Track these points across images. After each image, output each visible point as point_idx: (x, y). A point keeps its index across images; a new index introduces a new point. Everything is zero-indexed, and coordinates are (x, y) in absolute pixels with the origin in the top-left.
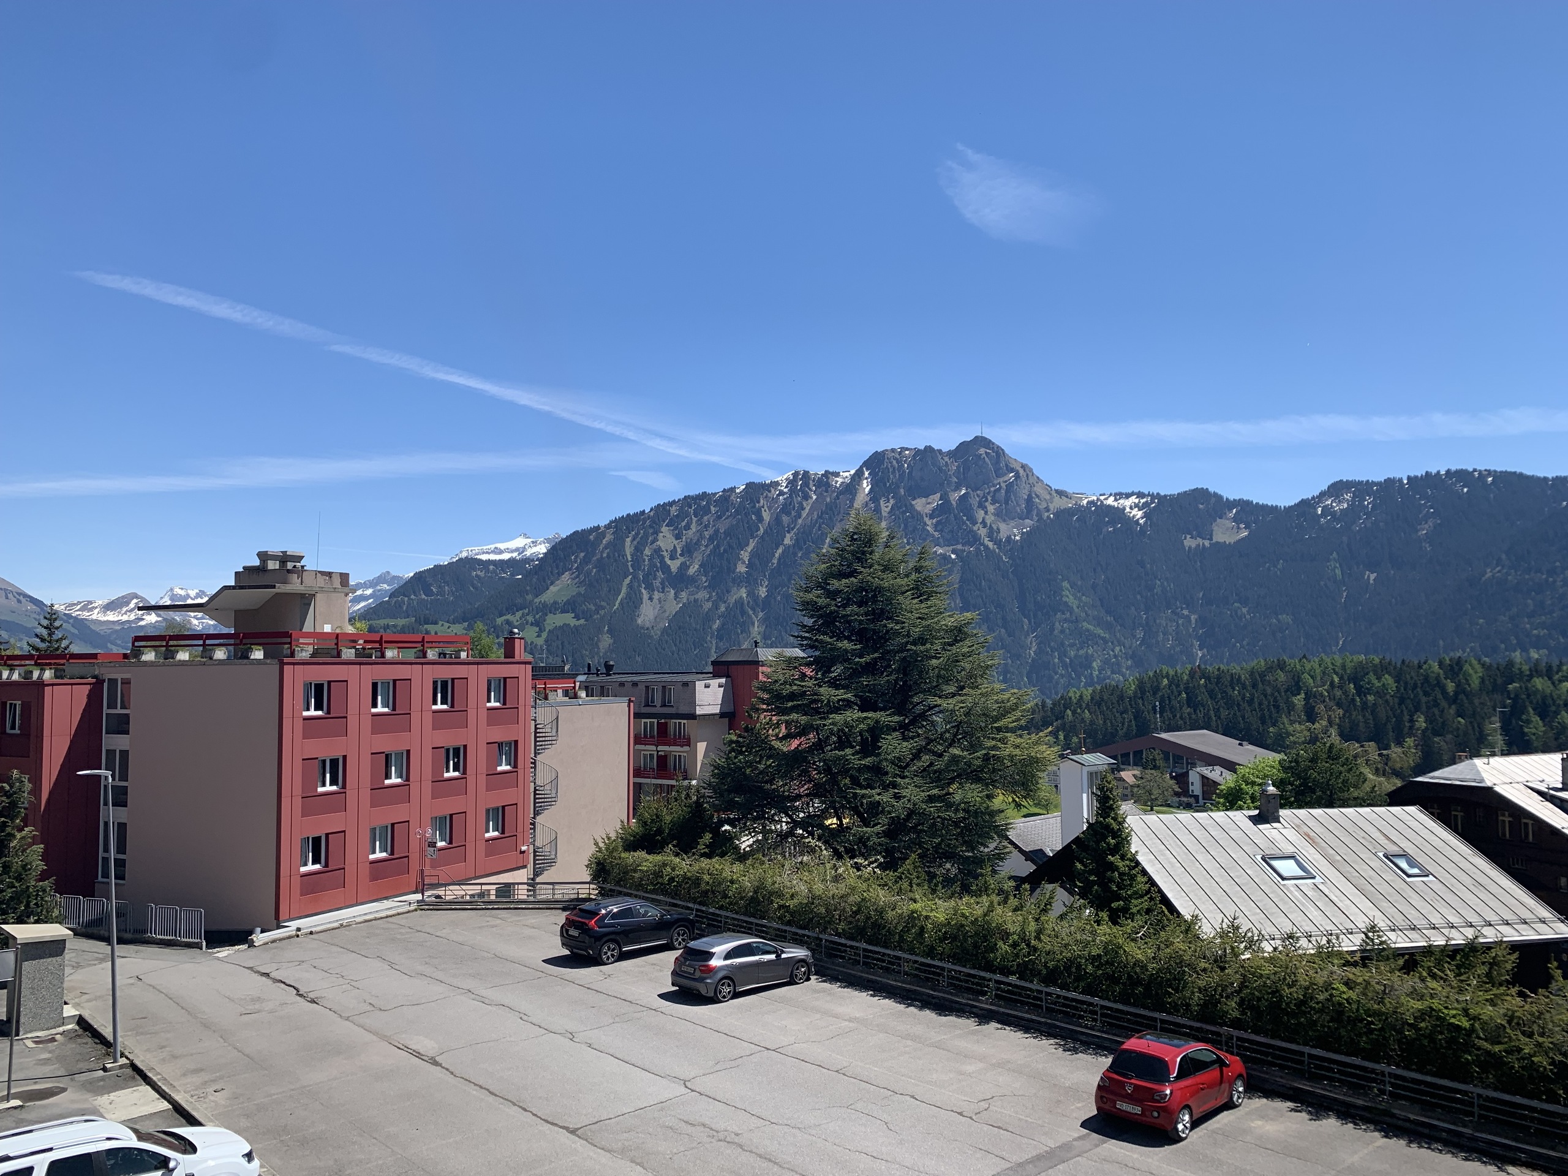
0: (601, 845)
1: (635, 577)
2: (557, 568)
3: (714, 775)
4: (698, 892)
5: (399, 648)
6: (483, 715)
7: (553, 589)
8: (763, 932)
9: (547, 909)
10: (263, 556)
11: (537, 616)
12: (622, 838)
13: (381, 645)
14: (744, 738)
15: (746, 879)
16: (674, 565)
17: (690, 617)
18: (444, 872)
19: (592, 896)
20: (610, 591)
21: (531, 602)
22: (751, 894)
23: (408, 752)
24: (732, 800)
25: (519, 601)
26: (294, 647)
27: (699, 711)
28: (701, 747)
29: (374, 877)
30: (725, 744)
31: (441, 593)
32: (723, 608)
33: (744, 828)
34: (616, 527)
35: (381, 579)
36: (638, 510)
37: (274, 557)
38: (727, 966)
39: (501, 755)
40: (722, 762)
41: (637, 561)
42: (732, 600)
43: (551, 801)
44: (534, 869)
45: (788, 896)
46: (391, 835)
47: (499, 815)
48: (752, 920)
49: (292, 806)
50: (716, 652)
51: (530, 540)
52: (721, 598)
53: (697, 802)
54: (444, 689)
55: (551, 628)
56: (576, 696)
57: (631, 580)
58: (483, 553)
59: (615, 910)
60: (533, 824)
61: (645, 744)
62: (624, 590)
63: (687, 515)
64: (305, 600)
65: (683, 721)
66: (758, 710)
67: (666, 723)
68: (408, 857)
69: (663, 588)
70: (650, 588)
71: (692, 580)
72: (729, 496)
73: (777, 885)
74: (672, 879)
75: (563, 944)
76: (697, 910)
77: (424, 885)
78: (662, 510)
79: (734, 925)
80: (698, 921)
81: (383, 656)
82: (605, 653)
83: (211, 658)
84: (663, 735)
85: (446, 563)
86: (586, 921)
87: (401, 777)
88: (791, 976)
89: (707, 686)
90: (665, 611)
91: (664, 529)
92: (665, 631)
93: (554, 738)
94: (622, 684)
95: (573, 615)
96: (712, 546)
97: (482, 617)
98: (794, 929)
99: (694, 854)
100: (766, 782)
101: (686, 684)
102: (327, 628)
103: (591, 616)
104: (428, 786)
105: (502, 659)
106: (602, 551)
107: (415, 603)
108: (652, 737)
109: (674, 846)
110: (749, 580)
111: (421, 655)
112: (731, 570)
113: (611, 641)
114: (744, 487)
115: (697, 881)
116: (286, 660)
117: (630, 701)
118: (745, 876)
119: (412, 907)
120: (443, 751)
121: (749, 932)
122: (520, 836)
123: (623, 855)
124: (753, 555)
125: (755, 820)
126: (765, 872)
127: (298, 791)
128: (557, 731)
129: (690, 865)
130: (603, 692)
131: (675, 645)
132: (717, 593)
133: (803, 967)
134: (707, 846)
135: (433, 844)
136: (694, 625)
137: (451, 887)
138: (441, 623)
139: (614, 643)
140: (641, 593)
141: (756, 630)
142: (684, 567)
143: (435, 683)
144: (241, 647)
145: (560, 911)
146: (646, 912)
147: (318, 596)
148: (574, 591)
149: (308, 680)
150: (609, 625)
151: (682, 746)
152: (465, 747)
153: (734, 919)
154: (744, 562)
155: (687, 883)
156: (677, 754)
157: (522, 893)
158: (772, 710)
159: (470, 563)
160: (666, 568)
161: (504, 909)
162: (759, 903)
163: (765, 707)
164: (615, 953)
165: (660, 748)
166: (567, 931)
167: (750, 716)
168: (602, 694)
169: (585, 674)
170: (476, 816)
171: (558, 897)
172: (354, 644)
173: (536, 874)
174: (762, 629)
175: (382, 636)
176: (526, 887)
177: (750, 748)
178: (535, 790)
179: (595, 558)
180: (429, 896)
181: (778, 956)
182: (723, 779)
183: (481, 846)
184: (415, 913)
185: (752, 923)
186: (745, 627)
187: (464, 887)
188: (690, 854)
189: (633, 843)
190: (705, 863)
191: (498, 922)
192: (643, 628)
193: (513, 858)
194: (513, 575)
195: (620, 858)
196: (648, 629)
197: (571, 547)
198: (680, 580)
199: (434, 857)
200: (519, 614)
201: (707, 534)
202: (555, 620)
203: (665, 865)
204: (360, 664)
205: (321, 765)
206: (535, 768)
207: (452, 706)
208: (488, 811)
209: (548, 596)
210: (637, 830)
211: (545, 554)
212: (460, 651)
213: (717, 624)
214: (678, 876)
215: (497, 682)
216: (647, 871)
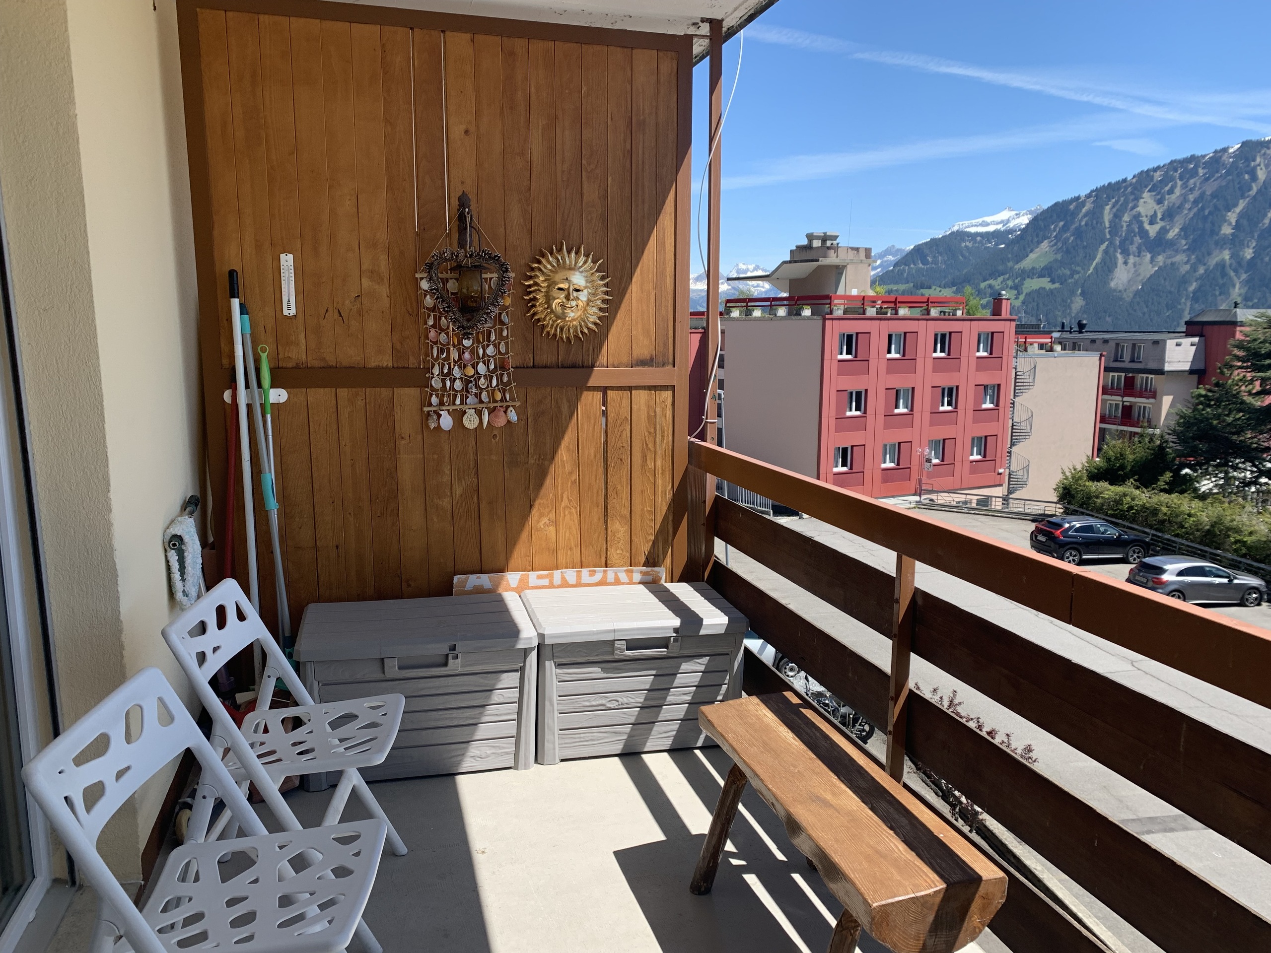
0: (1068, 474)
1: (1111, 243)
2: (1037, 236)
3: (1179, 424)
4: (1155, 520)
5: (910, 307)
6: (973, 362)
7: (1032, 256)
8: (1217, 560)
9: (1019, 519)
10: (810, 237)
11: (1017, 281)
12: (1087, 470)
13: (896, 304)
14: (1214, 392)
15: (1204, 514)
16: (1153, 231)
17: (1165, 279)
18: (937, 482)
19: (1057, 514)
20: (1085, 257)
21: (1011, 268)
22: (1208, 527)
23: (913, 389)
24: (1196, 447)
25: (1001, 268)
26: (832, 307)
27: (1167, 367)
28: (1167, 401)
29: (885, 480)
30: (1193, 397)
31: (935, 262)
32: (1201, 270)
33: (1206, 473)
34: (1096, 196)
35: (888, 252)
36: (1120, 178)
37: (817, 238)
38: (1179, 582)
39: (986, 395)
40: (1188, 412)
41: (1115, 228)
42: (1213, 261)
43: (1026, 436)
44: (1009, 488)
45: (1246, 533)
46: (898, 450)
47: (983, 443)
48: (1206, 549)
49: (829, 423)
50: (1189, 314)
51: (1014, 213)
52: (1200, 261)
53: (1160, 446)
54: (943, 340)
55: (1028, 291)
56: (1051, 350)
57: (1107, 247)
58: (972, 226)
59: (1078, 526)
60: (1010, 453)
61: (1112, 395)
62: (1099, 256)
63: (1172, 179)
64: (838, 270)
65: (1150, 376)
66: (1232, 366)
67: (1133, 378)
68: (910, 468)
69: (1139, 253)
70: (1126, 253)
71: (1172, 244)
72: (1221, 157)
73: (1235, 523)
74: (1131, 508)
75: (1032, 546)
76: (1153, 535)
77: (921, 490)
78: (1144, 179)
79: (1187, 551)
80: (1153, 544)
81: (896, 313)
82: (1078, 313)
83: (776, 315)
84: (1129, 388)
85: (940, 236)
86: (1053, 531)
87: (907, 408)
88: (1242, 599)
89: (1178, 345)
90: (1139, 275)
91: (1146, 195)
92: (1137, 293)
93: (1031, 384)
94: (1093, 341)
95: (1049, 279)
96: (1196, 209)
97: (969, 282)
98: (1249, 562)
99: (1153, 489)
100: (1234, 434)
101: (1156, 342)
102: (854, 292)
103: (1066, 280)
104: (927, 416)
105: (989, 316)
106: (1081, 220)
107: (914, 271)
108: (1120, 389)
109: (1135, 480)
110: (1235, 242)
111: (926, 312)
112: (1214, 232)
113: (1083, 303)
114: (1239, 146)
115: (1155, 512)
116: (827, 316)
117: (1101, 355)
118: (1203, 512)
119: (913, 505)
120: (940, 389)
121: (1203, 556)
122: (998, 461)
123: (1087, 483)
124: (1241, 216)
125: (1217, 466)
126: (1224, 510)
127: (833, 414)
128: (1034, 378)
129: (1150, 498)
130: (1075, 347)
131: (1147, 307)
132: (1197, 257)
133: (1255, 593)
134: (1167, 483)
135: (929, 460)
136: (1168, 288)
137: (942, 494)
138: (934, 287)
139: (1086, 304)
140: (1116, 258)
141: (1237, 292)
142: (1163, 231)
143: (936, 335)
144: (796, 306)
145: (1030, 522)
146: (1106, 531)
147: (848, 266)
148: (1051, 258)
149: (843, 331)
150: (1083, 287)
151: (1148, 398)
152: (957, 387)
153: (1188, 546)
154: (1230, 224)
155: (1145, 512)
156: (1143, 405)
157: (997, 504)
158: (1247, 367)
159: (961, 235)
160: (1143, 233)
161: (984, 515)
162: (1215, 535)
163: (1240, 364)
164: (1076, 558)
165: (1126, 399)
166: (1036, 536)
167: (1222, 373)
168: (1074, 349)
169: (1059, 331)
170: (963, 442)
171: (1027, 511)
172: (874, 304)
173: (1010, 492)
174: (1243, 291)
175: (896, 298)
176: (1001, 499)
177: (1218, 401)
178: (1013, 425)
179: (1073, 227)
180: (925, 499)
181: (1230, 581)
182: (1188, 427)
183: (967, 466)
184: (914, 510)
185: (1206, 552)
186: (1225, 290)
187: (952, 495)
188: (1150, 489)
189: (1095, 476)
190: (1164, 497)
191: (979, 524)
192: (1115, 290)
193: (991, 477)
194: (996, 244)
195: (1084, 486)
196: (1120, 291)
197: (1051, 217)
198: (1158, 245)
199: (930, 470)
200: (1000, 279)
201: (1191, 197)
202: (1033, 284)
203: (1125, 495)
204: (880, 319)
205: (849, 395)
206: (1013, 407)
207: (949, 354)
208: (973, 439)
209: (1027, 263)
210: (1102, 465)
211: (1028, 225)
212: (956, 310)
213: (1193, 287)
214: (1137, 505)
215: (986, 336)
216: (1108, 499)
